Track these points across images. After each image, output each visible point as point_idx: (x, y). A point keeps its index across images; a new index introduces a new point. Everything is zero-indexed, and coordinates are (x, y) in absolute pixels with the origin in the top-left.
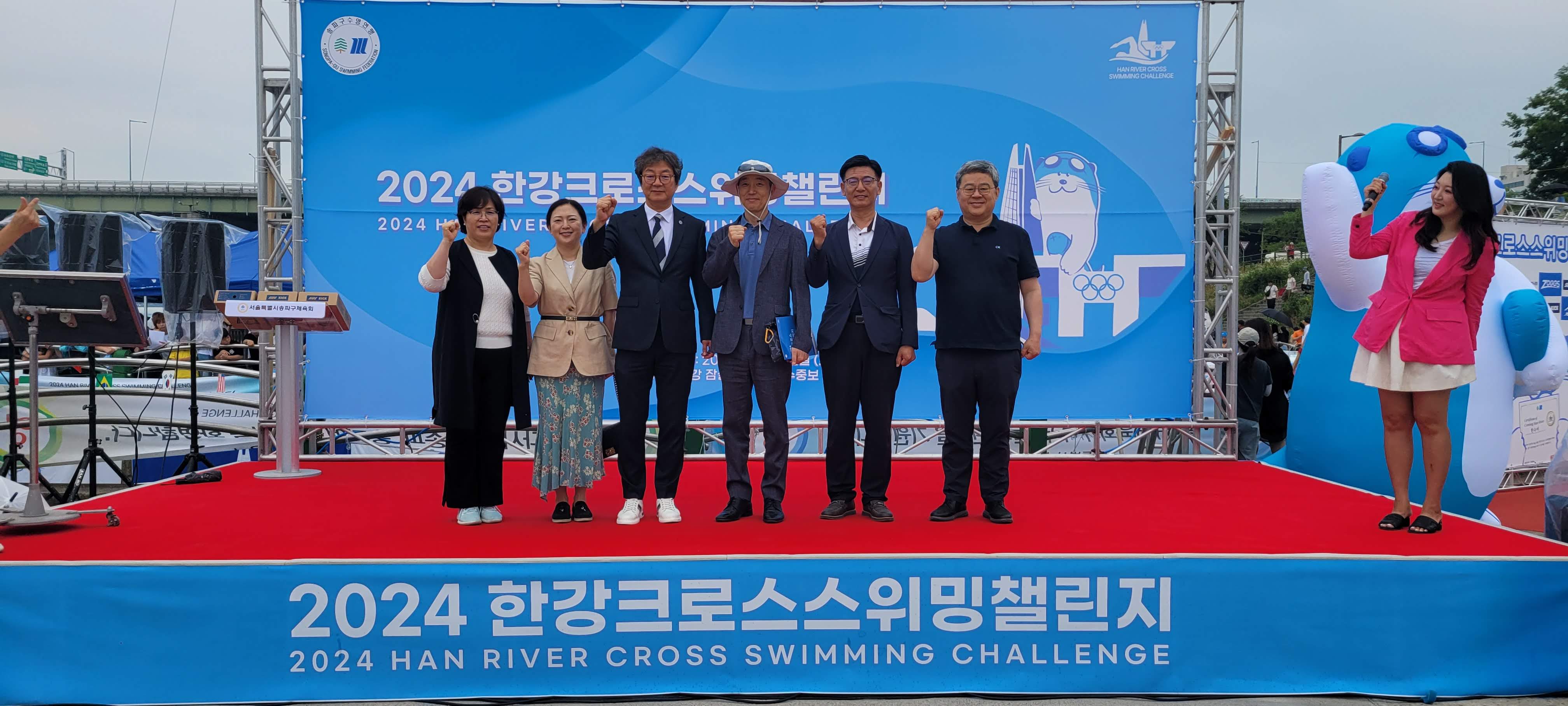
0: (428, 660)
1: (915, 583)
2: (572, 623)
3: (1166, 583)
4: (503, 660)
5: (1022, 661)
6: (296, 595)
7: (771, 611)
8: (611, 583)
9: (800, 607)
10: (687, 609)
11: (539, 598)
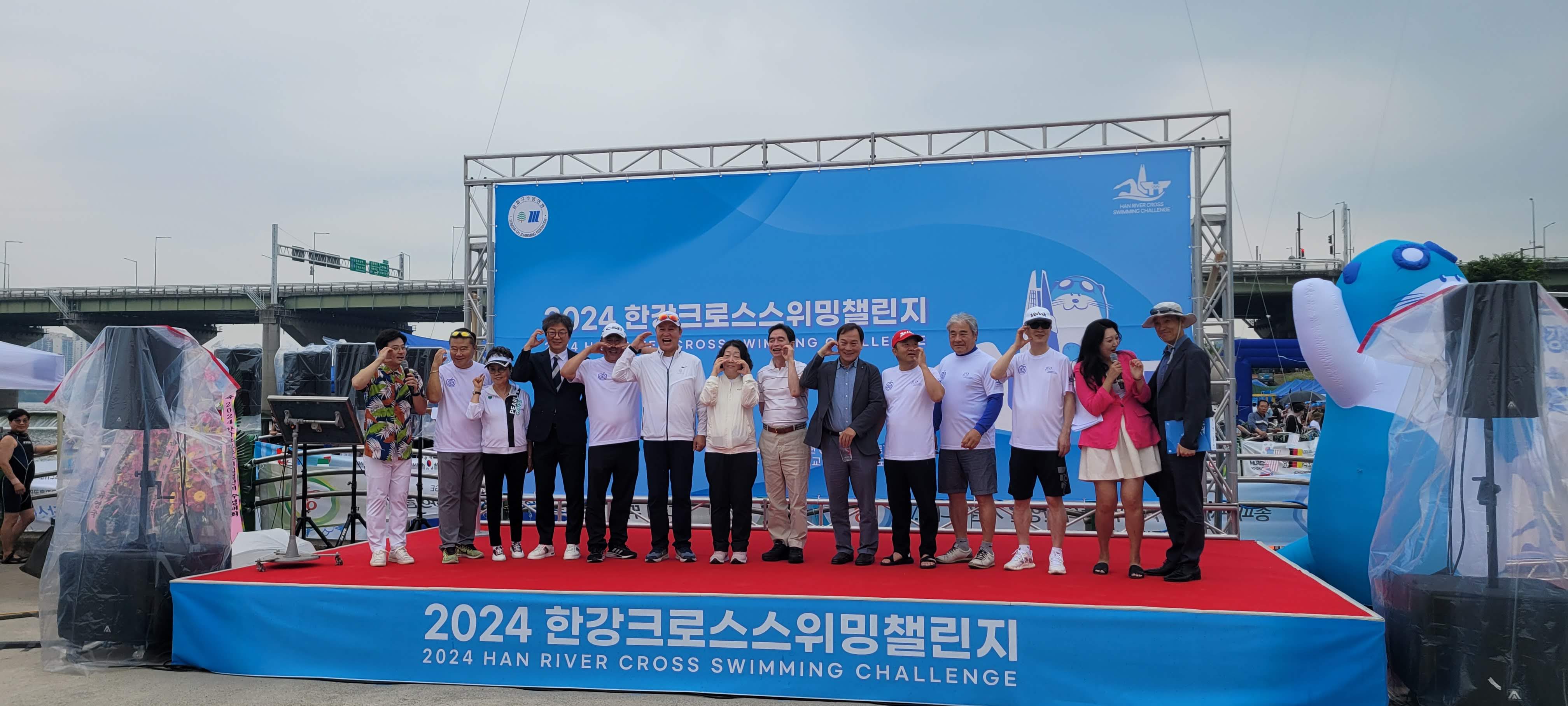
0: (506, 659)
1: (829, 617)
2: (598, 637)
3: (1013, 624)
4: (553, 662)
5: (907, 679)
6: (429, 611)
7: (729, 634)
8: (624, 611)
9: (750, 632)
10: (674, 631)
11: (578, 619)
